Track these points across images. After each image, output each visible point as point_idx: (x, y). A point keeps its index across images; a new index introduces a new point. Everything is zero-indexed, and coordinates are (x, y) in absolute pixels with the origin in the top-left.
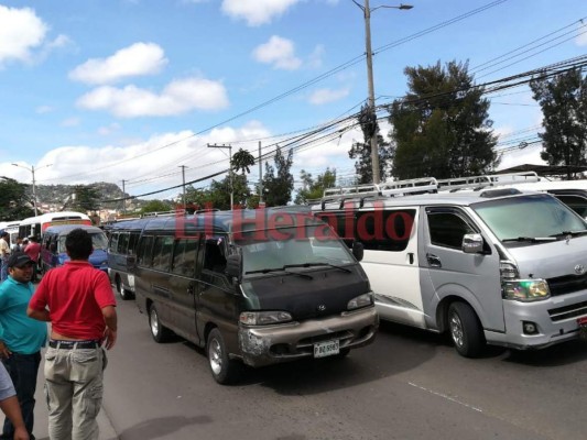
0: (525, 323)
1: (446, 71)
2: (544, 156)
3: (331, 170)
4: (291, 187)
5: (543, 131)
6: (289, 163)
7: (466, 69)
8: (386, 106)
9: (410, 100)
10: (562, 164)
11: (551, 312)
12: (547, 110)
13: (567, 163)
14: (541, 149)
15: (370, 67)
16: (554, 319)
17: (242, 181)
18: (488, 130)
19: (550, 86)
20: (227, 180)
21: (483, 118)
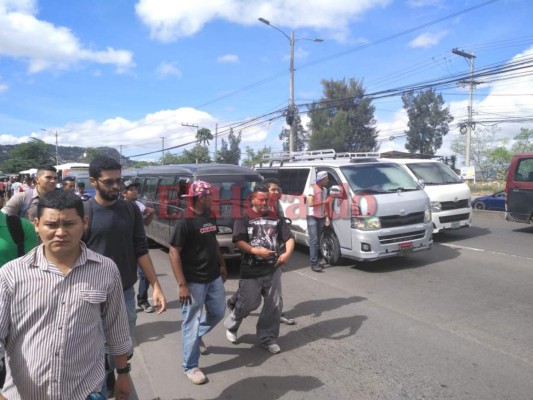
0: (363, 244)
1: (349, 85)
2: (407, 147)
3: (268, 147)
4: (239, 157)
5: (408, 129)
6: (239, 141)
7: (362, 84)
8: (307, 105)
9: (323, 102)
10: (418, 152)
11: (380, 238)
12: (411, 115)
13: (421, 152)
14: (405, 141)
15: (293, 78)
16: (382, 243)
17: (205, 151)
18: (373, 126)
19: (415, 100)
20: (194, 150)
21: (370, 118)
